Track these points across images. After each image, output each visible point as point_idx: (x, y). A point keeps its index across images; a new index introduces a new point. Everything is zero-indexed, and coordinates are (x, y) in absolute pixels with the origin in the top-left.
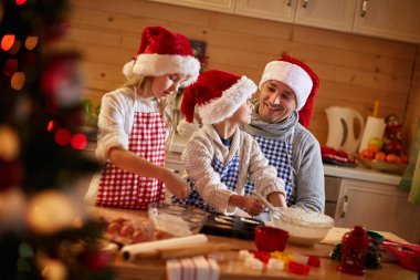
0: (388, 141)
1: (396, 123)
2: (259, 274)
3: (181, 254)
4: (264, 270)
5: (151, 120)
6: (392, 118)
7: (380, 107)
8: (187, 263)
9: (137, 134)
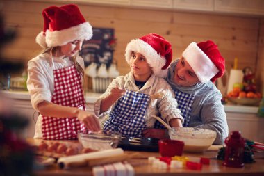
0: (246, 84)
1: (251, 73)
2: (165, 171)
4: (168, 169)
6: (247, 70)
7: (238, 63)
8: (108, 168)
9: (59, 86)
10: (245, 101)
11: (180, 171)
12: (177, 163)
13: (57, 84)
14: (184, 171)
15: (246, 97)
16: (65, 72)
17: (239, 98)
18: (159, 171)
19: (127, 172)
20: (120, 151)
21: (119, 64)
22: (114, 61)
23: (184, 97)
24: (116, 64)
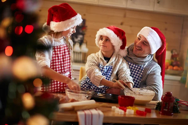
0: (173, 61)
1: (176, 53)
2: (123, 116)
3: (84, 108)
4: (125, 114)
5: (61, 49)
6: (174, 51)
8: (87, 112)
10: (172, 72)
11: (132, 116)
12: (131, 111)
13: (54, 56)
14: (135, 116)
15: (173, 69)
16: (60, 48)
17: (168, 70)
18: (119, 116)
19: (99, 115)
20: (93, 101)
21: (88, 43)
22: (85, 41)
23: (137, 68)
24: (86, 43)
